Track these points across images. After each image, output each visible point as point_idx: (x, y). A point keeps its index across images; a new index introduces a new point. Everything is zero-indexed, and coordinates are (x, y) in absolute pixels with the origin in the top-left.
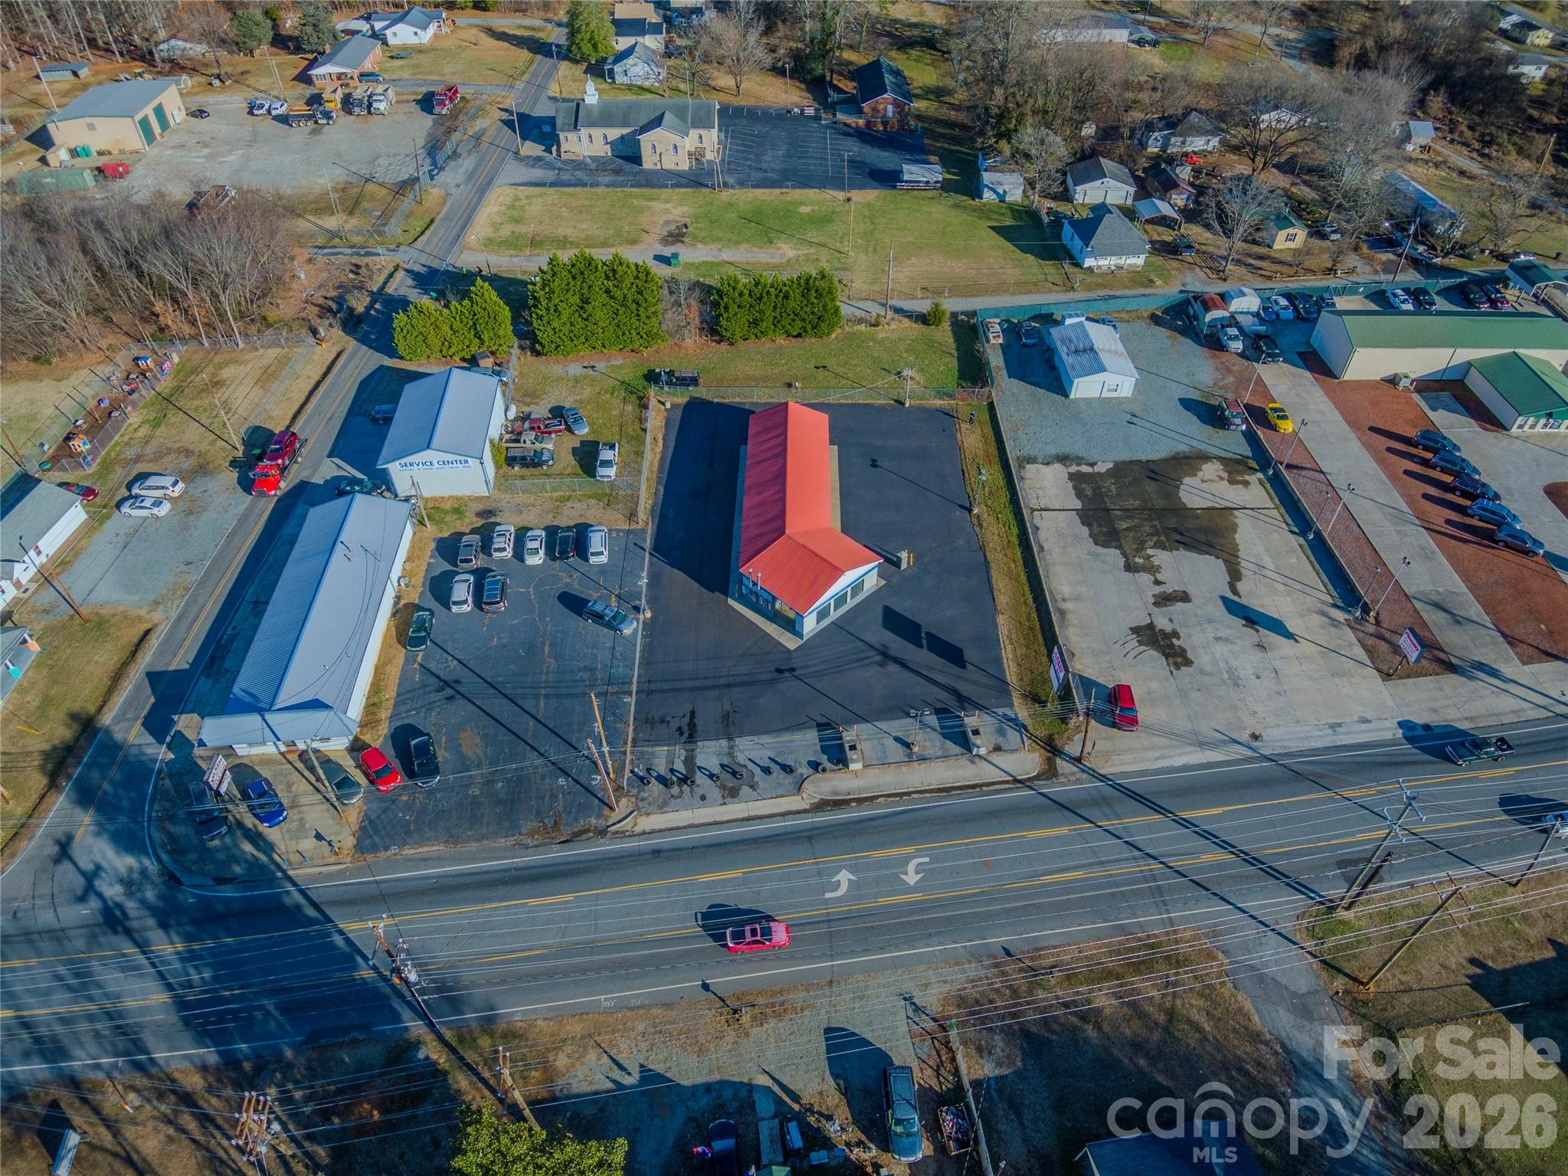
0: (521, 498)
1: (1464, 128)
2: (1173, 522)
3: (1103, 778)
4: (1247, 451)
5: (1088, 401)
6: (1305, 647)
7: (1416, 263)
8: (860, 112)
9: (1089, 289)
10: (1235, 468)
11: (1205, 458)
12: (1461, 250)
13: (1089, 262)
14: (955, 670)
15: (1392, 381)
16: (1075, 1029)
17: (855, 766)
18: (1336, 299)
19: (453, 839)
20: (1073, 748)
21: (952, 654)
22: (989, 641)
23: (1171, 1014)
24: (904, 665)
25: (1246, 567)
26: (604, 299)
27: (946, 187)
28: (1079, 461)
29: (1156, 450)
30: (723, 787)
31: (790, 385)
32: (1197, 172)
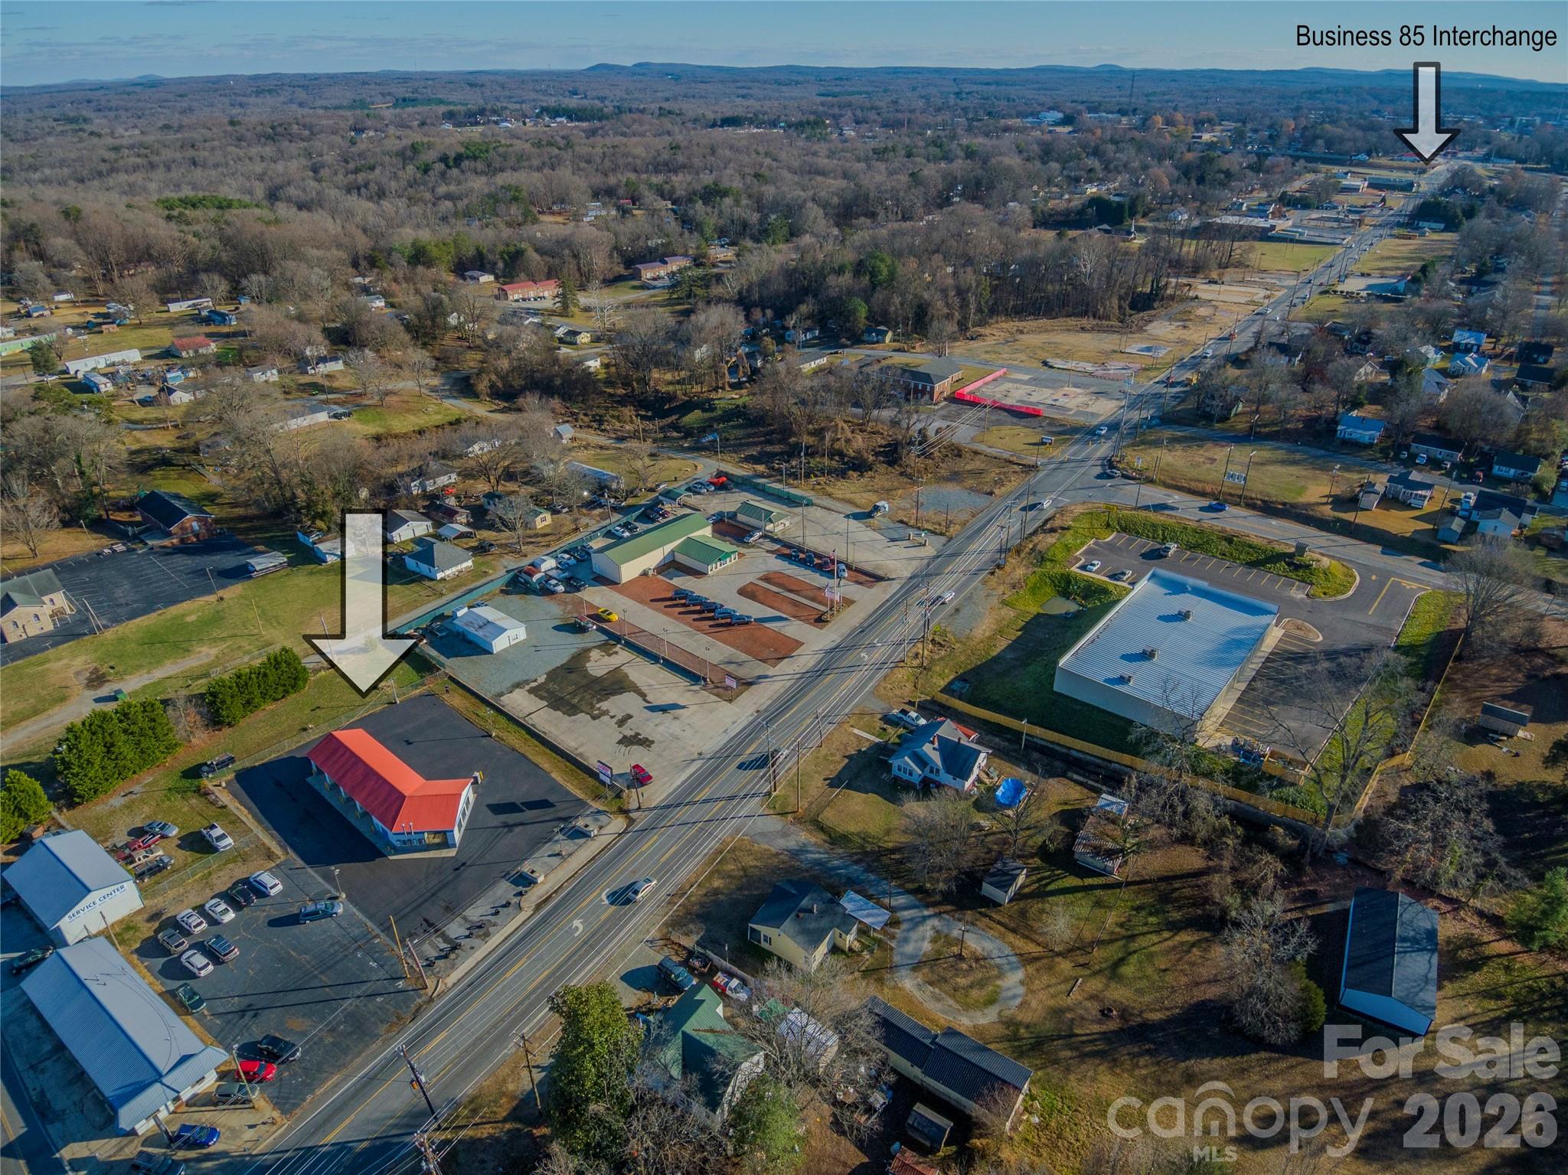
0: (171, 894)
1: (581, 416)
2: (597, 687)
3: (655, 808)
4: (605, 638)
5: (505, 650)
6: (693, 708)
7: (615, 509)
8: (169, 535)
9: (452, 590)
10: (605, 648)
11: (589, 650)
12: (630, 493)
13: (439, 576)
14: (552, 810)
15: (645, 574)
16: (715, 901)
17: (540, 879)
18: (591, 544)
19: (340, 1068)
20: (634, 805)
21: (544, 804)
22: (556, 787)
23: (744, 869)
24: (522, 824)
25: (644, 689)
26: (123, 737)
27: (291, 563)
28: (527, 682)
29: (562, 658)
30: (478, 936)
31: (305, 729)
32: (458, 497)
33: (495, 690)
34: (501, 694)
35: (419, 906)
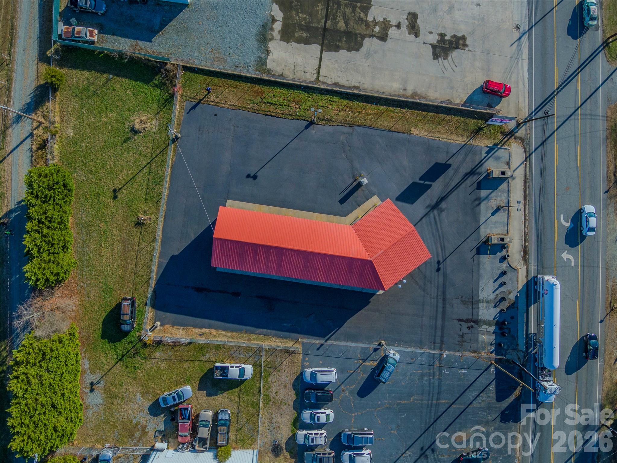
3: (530, 116)
14: (450, 172)
21: (439, 169)
30: (508, 307)
31: (140, 224)
33: (251, 59)
34: (262, 62)
35: (444, 313)
